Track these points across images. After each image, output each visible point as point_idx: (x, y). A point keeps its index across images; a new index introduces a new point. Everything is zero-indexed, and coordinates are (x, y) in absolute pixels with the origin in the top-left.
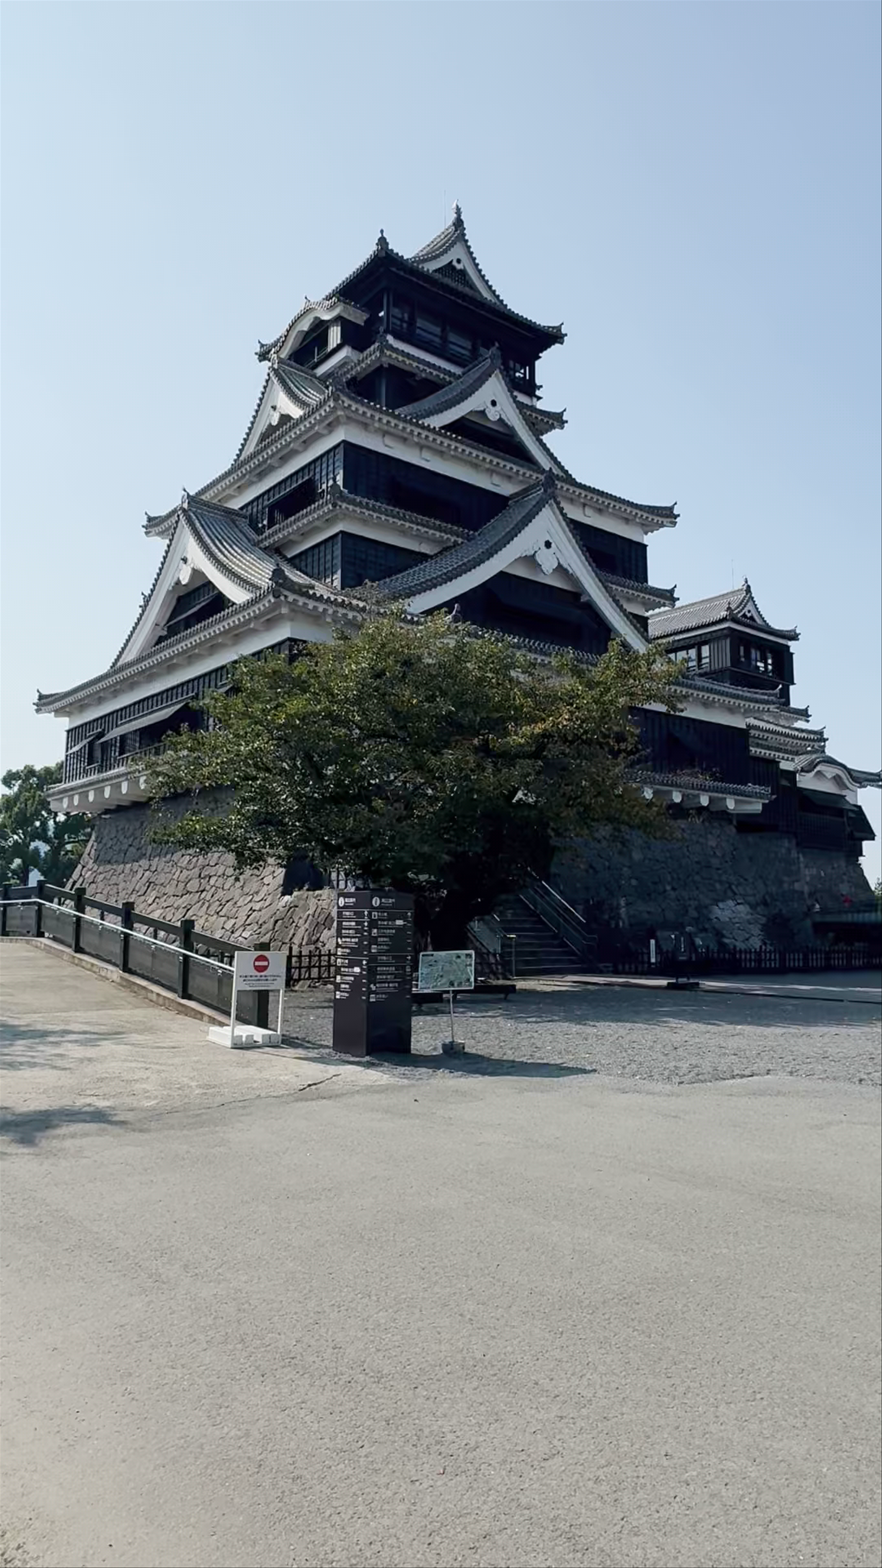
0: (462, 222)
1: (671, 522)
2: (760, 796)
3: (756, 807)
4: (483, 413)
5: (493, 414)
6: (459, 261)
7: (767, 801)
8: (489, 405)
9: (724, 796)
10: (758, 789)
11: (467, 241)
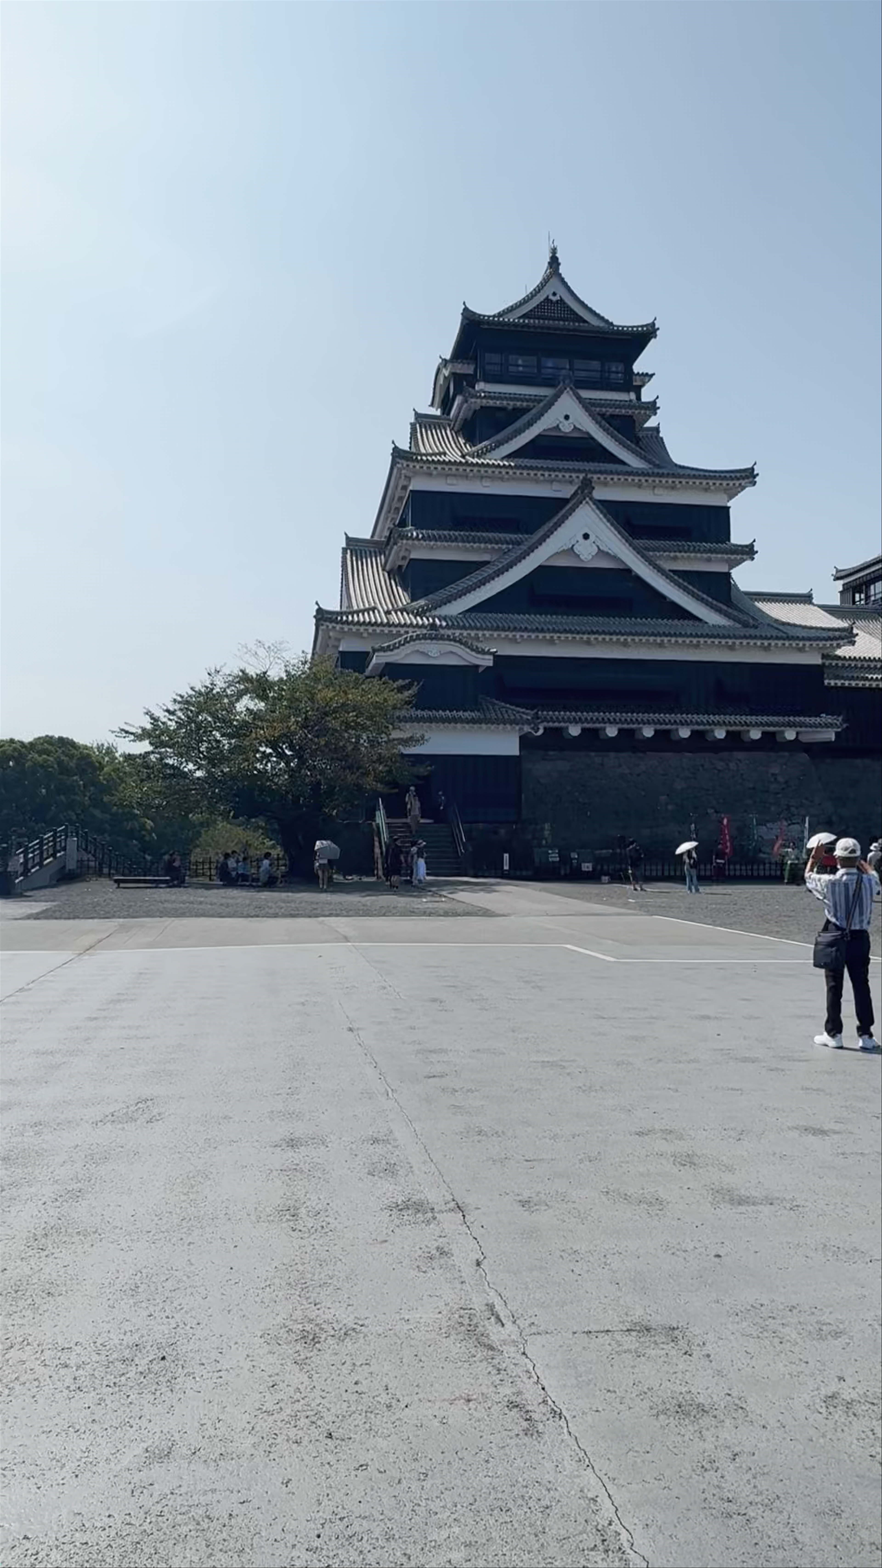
0: (557, 259)
1: (750, 483)
2: (831, 725)
3: (830, 735)
4: (557, 428)
5: (566, 428)
6: (554, 294)
7: (839, 730)
8: (562, 419)
9: (783, 728)
10: (829, 719)
11: (560, 275)
